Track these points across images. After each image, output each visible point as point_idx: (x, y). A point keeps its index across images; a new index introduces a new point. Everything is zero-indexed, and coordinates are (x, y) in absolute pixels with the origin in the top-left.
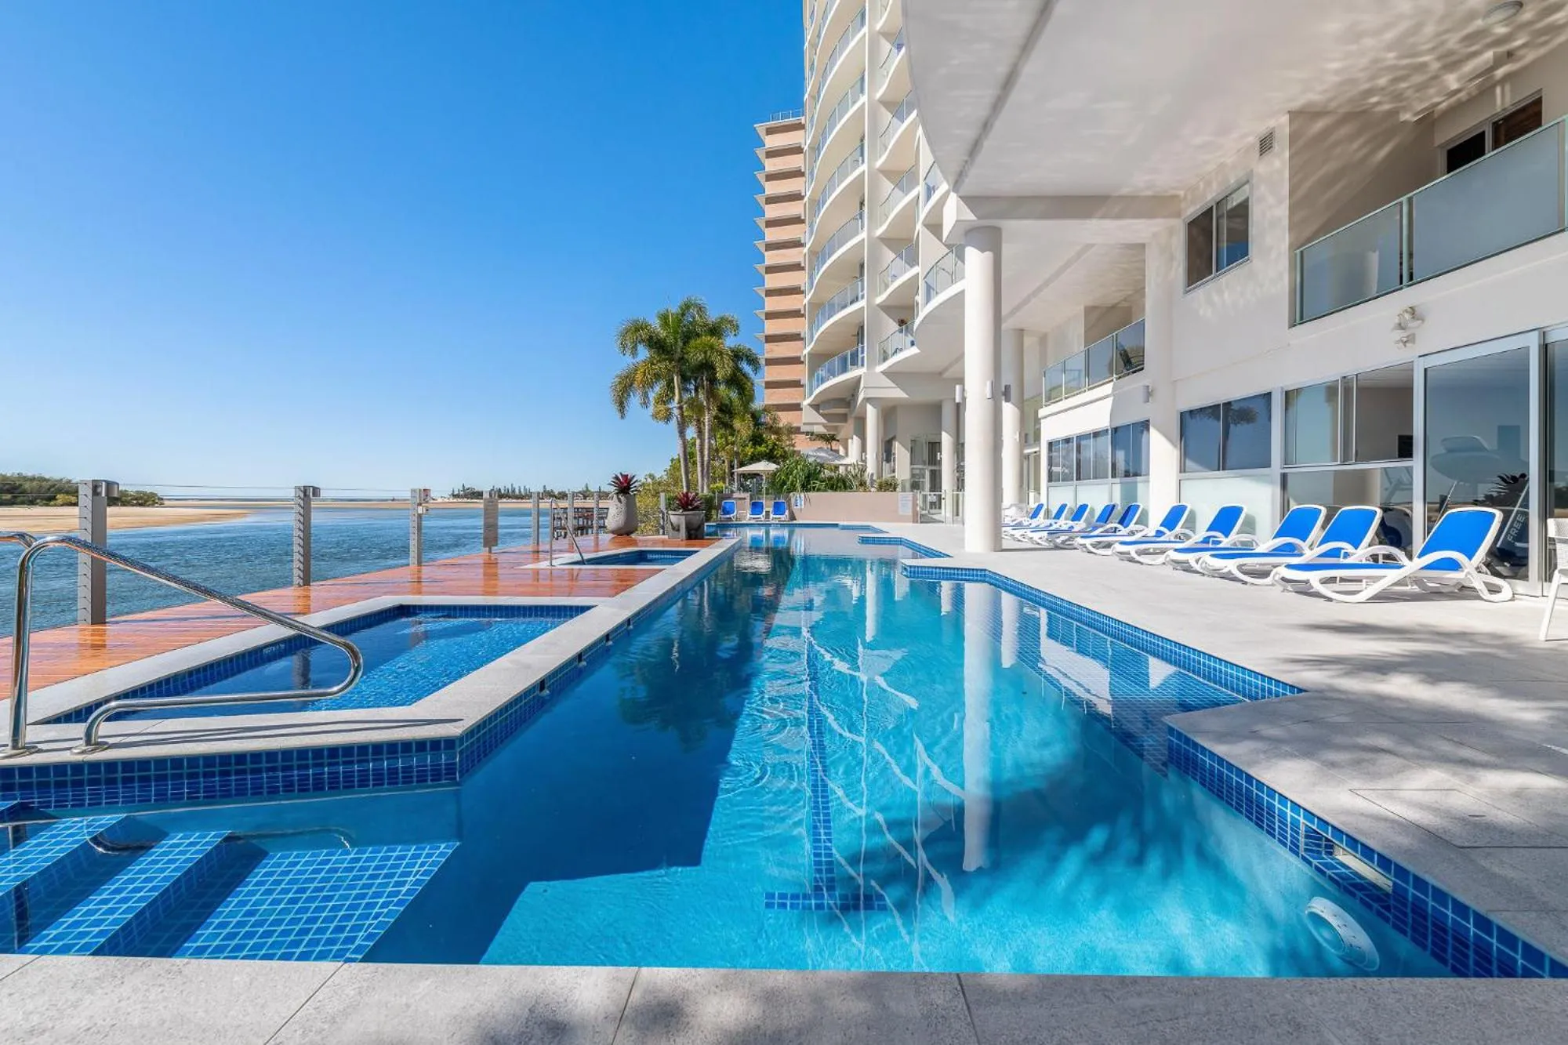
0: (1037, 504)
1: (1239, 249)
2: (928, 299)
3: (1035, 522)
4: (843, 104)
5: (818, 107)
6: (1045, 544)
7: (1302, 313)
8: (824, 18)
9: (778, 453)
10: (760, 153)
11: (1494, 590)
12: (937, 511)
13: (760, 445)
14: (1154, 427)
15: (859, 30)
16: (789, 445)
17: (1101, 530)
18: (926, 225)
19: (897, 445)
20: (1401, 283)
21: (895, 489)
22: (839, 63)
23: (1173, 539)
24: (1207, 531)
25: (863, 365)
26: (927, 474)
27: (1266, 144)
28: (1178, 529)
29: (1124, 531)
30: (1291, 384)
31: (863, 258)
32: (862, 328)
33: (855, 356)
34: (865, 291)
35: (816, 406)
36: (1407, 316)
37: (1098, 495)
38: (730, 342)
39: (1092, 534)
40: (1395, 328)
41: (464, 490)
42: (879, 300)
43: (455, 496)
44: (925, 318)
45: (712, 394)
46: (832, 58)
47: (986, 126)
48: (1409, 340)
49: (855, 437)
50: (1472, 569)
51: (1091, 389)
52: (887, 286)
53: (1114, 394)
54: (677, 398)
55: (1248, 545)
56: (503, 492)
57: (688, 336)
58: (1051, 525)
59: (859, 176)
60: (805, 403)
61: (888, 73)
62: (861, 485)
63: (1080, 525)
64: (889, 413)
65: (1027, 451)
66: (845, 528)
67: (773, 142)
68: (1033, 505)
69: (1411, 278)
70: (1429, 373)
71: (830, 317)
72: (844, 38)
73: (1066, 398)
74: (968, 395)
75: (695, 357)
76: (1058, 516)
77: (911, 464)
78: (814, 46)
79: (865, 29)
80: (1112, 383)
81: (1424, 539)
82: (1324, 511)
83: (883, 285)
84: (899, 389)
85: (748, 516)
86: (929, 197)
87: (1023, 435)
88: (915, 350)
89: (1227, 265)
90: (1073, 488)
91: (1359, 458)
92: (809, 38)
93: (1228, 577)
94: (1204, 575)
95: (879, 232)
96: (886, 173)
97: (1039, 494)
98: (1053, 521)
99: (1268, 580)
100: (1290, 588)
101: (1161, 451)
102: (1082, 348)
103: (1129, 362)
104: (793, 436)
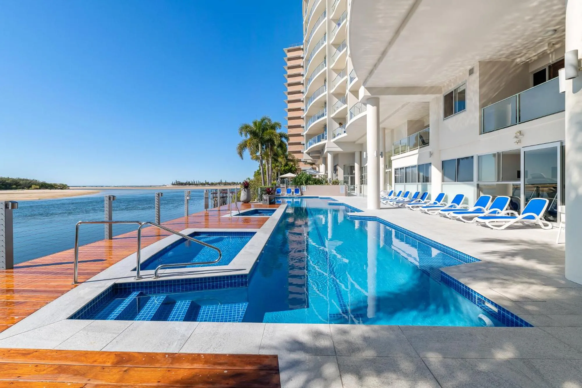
0: (390, 191)
1: (462, 107)
2: (351, 118)
3: (390, 197)
4: (318, 45)
5: (309, 46)
6: (395, 206)
7: (484, 130)
8: (311, 13)
9: (293, 169)
10: (286, 59)
11: (546, 225)
12: (354, 191)
13: (287, 166)
14: (433, 165)
15: (324, 18)
16: (297, 166)
17: (415, 201)
18: (350, 91)
19: (339, 168)
20: (516, 122)
21: (338, 184)
22: (317, 30)
23: (440, 205)
24: (452, 203)
25: (326, 139)
26: (350, 178)
27: (471, 72)
28: (441, 202)
29: (423, 202)
30: (480, 154)
31: (326, 100)
32: (326, 125)
33: (323, 135)
34: (327, 112)
35: (308, 153)
36: (518, 134)
37: (413, 188)
38: (278, 131)
39: (411, 203)
40: (515, 138)
41: (176, 182)
42: (332, 116)
43: (173, 184)
44: (350, 124)
45: (272, 149)
46: (314, 28)
47: (375, 66)
48: (519, 142)
49: (323, 164)
50: (539, 219)
51: (411, 151)
52: (335, 111)
53: (419, 153)
54: (260, 151)
55: (466, 209)
56: (190, 183)
57: (264, 130)
58: (396, 199)
59: (325, 71)
60: (305, 152)
61: (335, 34)
62: (326, 182)
63: (407, 199)
64: (336, 156)
65: (387, 171)
66: (321, 198)
67: (290, 55)
68: (389, 191)
69: (520, 121)
70: (525, 153)
71: (314, 121)
72: (318, 21)
73: (401, 154)
74: (368, 155)
75: (267, 137)
76: (398, 195)
77: (344, 174)
78: (307, 23)
79: (326, 18)
80: (418, 149)
81: (524, 207)
82: (491, 197)
83: (333, 111)
84: (339, 148)
85: (286, 194)
86: (351, 82)
87: (385, 165)
88: (345, 134)
89: (458, 112)
90: (404, 185)
91: (503, 180)
92: (305, 20)
93: (459, 220)
94: (450, 219)
95: (332, 91)
96: (334, 70)
97: (392, 186)
98: (397, 197)
99: (472, 221)
100: (479, 224)
101: (436, 174)
102: (407, 136)
103: (424, 142)
104: (299, 163)
